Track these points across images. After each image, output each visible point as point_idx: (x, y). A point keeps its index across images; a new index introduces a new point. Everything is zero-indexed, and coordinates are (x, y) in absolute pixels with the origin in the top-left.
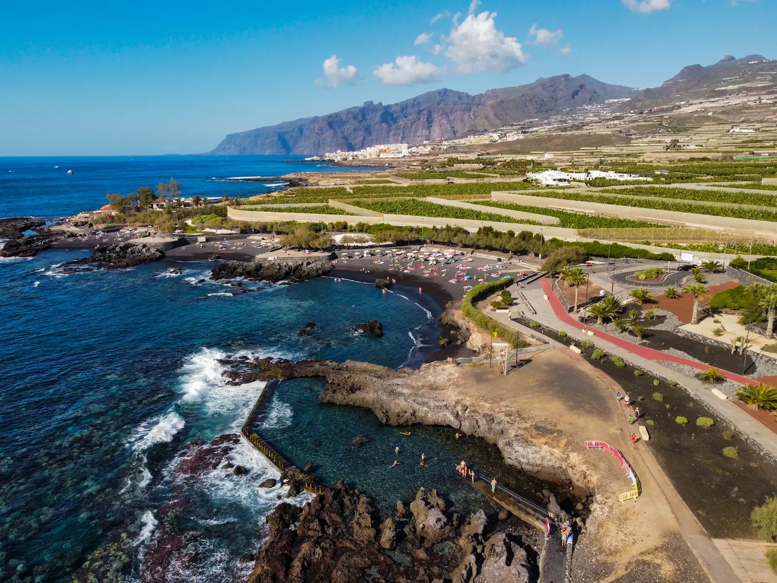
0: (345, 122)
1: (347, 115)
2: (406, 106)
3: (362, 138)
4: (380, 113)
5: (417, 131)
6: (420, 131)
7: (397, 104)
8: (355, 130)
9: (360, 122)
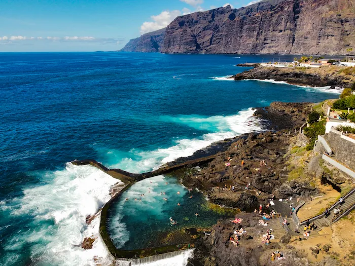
0: (197, 22)
1: (198, 16)
2: (251, 9)
3: (211, 36)
4: (228, 15)
5: (278, 23)
6: (283, 24)
7: (243, 8)
8: (204, 29)
9: (210, 22)
